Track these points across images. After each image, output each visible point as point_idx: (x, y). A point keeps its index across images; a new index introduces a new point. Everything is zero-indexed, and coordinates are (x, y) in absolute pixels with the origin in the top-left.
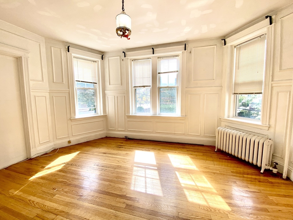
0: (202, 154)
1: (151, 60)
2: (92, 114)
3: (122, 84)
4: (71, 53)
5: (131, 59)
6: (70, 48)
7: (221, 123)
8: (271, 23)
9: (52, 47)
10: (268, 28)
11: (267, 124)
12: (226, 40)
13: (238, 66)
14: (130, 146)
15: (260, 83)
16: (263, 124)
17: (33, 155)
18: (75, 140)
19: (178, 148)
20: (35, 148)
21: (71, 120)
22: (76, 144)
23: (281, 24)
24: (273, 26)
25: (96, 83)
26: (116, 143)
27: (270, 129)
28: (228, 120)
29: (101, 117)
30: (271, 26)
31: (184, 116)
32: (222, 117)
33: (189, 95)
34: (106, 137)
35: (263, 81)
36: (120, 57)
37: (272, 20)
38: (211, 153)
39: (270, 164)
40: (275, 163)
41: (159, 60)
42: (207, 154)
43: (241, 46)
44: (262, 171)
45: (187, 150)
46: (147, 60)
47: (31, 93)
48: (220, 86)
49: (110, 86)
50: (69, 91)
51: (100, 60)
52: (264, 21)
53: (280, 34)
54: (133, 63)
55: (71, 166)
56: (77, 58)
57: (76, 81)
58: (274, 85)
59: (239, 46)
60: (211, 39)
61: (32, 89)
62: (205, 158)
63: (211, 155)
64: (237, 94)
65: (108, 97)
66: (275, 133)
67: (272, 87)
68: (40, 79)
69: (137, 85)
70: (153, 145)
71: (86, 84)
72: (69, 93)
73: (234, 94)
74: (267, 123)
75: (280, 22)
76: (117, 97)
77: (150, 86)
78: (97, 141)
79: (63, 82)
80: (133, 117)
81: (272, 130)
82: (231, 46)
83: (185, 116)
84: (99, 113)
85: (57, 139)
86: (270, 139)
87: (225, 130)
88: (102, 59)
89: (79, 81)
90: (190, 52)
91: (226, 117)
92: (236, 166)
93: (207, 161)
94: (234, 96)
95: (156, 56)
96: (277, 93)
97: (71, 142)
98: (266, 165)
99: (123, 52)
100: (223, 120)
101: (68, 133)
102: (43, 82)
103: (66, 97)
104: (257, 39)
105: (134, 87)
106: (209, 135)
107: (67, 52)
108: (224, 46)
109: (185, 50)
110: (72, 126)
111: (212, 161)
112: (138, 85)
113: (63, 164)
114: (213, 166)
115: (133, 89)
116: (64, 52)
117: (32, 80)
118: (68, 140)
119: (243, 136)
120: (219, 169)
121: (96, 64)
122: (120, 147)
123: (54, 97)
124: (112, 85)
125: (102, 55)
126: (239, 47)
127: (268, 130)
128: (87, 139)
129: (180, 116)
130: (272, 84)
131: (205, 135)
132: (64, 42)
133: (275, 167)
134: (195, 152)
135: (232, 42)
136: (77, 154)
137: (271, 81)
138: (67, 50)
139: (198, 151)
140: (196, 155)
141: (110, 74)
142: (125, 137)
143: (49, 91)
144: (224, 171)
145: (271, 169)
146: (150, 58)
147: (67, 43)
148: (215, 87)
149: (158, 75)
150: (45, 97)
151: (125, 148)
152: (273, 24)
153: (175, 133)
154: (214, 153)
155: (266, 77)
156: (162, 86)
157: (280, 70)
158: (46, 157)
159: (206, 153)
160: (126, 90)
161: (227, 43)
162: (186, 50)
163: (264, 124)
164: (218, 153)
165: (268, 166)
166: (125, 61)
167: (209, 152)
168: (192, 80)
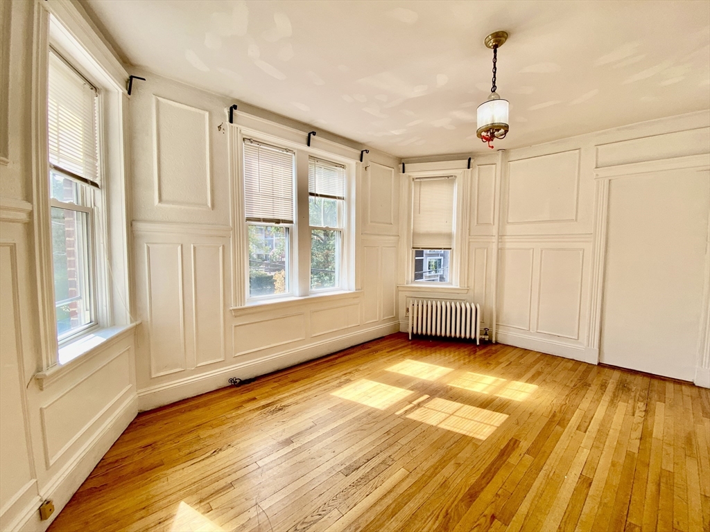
1: (294, 157)
3: (213, 206)
5: (242, 135)
8: (469, 167)
12: (405, 165)
15: (449, 236)
18: (60, 487)
24: (471, 172)
25: (97, 186)
31: (359, 289)
34: (141, 414)
35: (453, 234)
36: (211, 113)
44: (478, 343)
48: (396, 236)
49: (162, 205)
54: (244, 147)
59: (419, 180)
65: (149, 248)
67: (469, 242)
75: (477, 169)
76: (195, 248)
77: (292, 222)
81: (471, 293)
82: (412, 176)
88: (130, 92)
90: (366, 167)
97: (54, 502)
99: (234, 107)
100: (403, 289)
104: (443, 178)
108: (402, 174)
109: (361, 161)
112: (261, 216)
115: (245, 225)
125: (132, 76)
127: (467, 293)
129: (354, 291)
130: (469, 239)
131: (383, 319)
133: (486, 334)
137: (468, 234)
142: (231, 380)
146: (294, 153)
148: (391, 236)
149: (311, 198)
152: (471, 169)
155: (458, 229)
157: (477, 223)
160: (231, 226)
161: (406, 170)
163: (462, 287)
168: (369, 221)
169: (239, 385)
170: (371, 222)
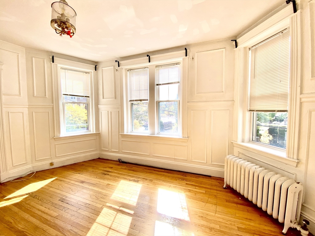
0: (204, 192)
1: (148, 70)
2: (83, 132)
3: (116, 98)
4: (57, 64)
5: (126, 69)
6: (54, 58)
7: (233, 149)
8: (295, 11)
9: (33, 58)
10: (292, 18)
11: (294, 158)
12: (237, 41)
13: (254, 74)
14: (119, 173)
15: (284, 96)
16: (289, 157)
17: (3, 179)
18: (58, 162)
19: (176, 179)
20: (6, 171)
21: (54, 138)
22: (60, 167)
23: (311, 11)
24: (299, 15)
25: (89, 97)
26: (104, 168)
27: (299, 166)
28: (243, 146)
29: (93, 135)
30: (297, 15)
31: (186, 137)
32: (234, 141)
33: (192, 111)
34: (99, 158)
35: (287, 94)
36: (114, 66)
37: (296, 6)
38: (217, 190)
39: (298, 220)
40: (304, 220)
41: (157, 70)
42: (212, 191)
43: (257, 47)
44: (285, 231)
45: (186, 184)
46: (144, 69)
47: (4, 108)
48: (231, 101)
49: (104, 99)
50: (53, 106)
51: (93, 71)
52: (285, 8)
53: (309, 25)
54: (128, 74)
55: (32, 198)
56: (65, 69)
57: (64, 94)
58: (303, 100)
60: (219, 41)
61: (4, 105)
62: (206, 197)
63: (216, 194)
64: (253, 111)
65: (101, 112)
66: (306, 173)
67: (301, 103)
68: (17, 93)
69: (133, 99)
70: (147, 172)
71: (77, 98)
72: (53, 108)
73: (250, 110)
74: (294, 155)
75: (309, 6)
76: (111, 112)
77: (147, 100)
78: (85, 164)
79: (46, 96)
80: (128, 136)
81: (302, 167)
82: (245, 48)
83: (188, 137)
84: (91, 131)
85: (36, 160)
86: (298, 183)
87: (236, 160)
88: (96, 70)
89: (67, 95)
90: (193, 58)
91: (239, 142)
92: (248, 217)
93: (208, 205)
94: (250, 114)
95: (154, 65)
96: (308, 112)
97: (55, 164)
98: (291, 222)
99: (116, 61)
100: (237, 146)
101: (51, 153)
102: (21, 96)
103: (49, 112)
104: (278, 35)
105: (130, 101)
106: (218, 164)
107: (52, 62)
108: (235, 49)
109: (186, 56)
110: (56, 146)
111: (215, 204)
112: (135, 99)
113: (27, 194)
114: (214, 214)
115: (129, 103)
116: (47, 63)
117: (4, 95)
118: (50, 161)
119: (258, 172)
120: (221, 220)
121: (89, 75)
122: (105, 174)
123: (34, 113)
124: (106, 99)
125: (96, 65)
126: (254, 48)
127: (297, 166)
128: (74, 161)
129: (181, 137)
130: (300, 99)
131: (212, 163)
132: (48, 52)
133: (304, 228)
134: (197, 187)
135: (244, 42)
136: (52, 181)
137: (299, 93)
138: (52, 60)
139: (201, 185)
140: (196, 193)
141: (104, 86)
142: (119, 159)
143: (27, 107)
144: (227, 225)
145: (299, 228)
146: (148, 68)
147: (52, 52)
148: (224, 101)
149: (156, 87)
150: (23, 113)
151: (111, 176)
152: (298, 12)
153: (176, 158)
154: (221, 191)
155: (291, 88)
156: (161, 100)
157: (312, 77)
158: (17, 182)
159: (211, 189)
160: (120, 104)
161: (239, 45)
162: (188, 56)
163: (291, 158)
164: (227, 190)
165: (295, 223)
166: (119, 71)
167: (215, 188)
168: (196, 93)
169: (121, 162)
170: (197, 93)
